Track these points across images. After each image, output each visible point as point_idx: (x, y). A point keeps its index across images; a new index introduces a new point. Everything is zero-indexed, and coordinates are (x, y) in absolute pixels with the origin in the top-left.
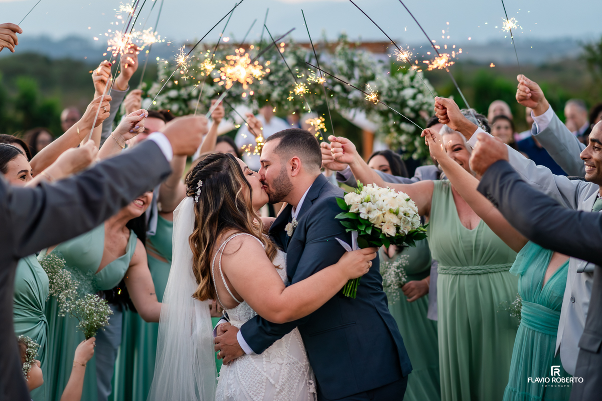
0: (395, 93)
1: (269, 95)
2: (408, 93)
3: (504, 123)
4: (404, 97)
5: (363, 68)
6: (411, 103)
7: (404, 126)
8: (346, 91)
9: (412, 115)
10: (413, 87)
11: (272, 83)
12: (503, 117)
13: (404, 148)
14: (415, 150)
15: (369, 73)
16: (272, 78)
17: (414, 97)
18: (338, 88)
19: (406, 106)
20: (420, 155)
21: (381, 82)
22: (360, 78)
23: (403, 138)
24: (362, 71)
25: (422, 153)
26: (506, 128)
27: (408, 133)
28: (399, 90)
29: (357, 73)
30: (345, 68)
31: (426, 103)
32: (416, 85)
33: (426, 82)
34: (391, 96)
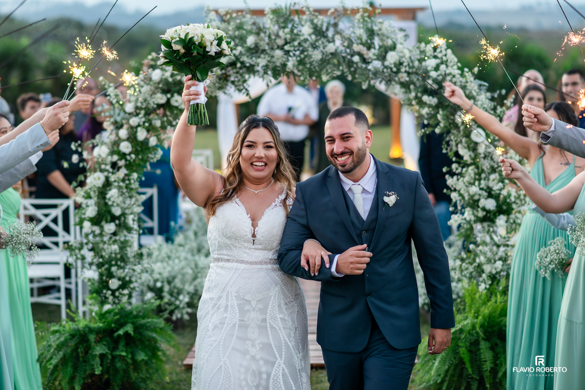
0: (416, 64)
1: (284, 65)
2: (431, 63)
3: (537, 95)
4: (427, 67)
5: (383, 37)
6: (433, 74)
7: (426, 98)
8: (364, 60)
9: (435, 86)
10: (435, 57)
11: (287, 53)
12: (536, 88)
13: (426, 122)
14: (438, 124)
15: (389, 42)
16: (287, 48)
17: (437, 68)
18: (356, 59)
19: (429, 77)
20: (442, 129)
21: (402, 52)
22: (380, 47)
23: (425, 111)
24: (382, 40)
25: (445, 127)
26: (539, 100)
27: (430, 106)
28: (421, 61)
29: (377, 42)
30: (365, 38)
31: (450, 74)
32: (440, 55)
33: (449, 51)
34: (413, 67)
